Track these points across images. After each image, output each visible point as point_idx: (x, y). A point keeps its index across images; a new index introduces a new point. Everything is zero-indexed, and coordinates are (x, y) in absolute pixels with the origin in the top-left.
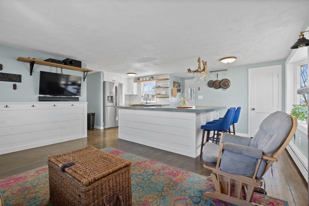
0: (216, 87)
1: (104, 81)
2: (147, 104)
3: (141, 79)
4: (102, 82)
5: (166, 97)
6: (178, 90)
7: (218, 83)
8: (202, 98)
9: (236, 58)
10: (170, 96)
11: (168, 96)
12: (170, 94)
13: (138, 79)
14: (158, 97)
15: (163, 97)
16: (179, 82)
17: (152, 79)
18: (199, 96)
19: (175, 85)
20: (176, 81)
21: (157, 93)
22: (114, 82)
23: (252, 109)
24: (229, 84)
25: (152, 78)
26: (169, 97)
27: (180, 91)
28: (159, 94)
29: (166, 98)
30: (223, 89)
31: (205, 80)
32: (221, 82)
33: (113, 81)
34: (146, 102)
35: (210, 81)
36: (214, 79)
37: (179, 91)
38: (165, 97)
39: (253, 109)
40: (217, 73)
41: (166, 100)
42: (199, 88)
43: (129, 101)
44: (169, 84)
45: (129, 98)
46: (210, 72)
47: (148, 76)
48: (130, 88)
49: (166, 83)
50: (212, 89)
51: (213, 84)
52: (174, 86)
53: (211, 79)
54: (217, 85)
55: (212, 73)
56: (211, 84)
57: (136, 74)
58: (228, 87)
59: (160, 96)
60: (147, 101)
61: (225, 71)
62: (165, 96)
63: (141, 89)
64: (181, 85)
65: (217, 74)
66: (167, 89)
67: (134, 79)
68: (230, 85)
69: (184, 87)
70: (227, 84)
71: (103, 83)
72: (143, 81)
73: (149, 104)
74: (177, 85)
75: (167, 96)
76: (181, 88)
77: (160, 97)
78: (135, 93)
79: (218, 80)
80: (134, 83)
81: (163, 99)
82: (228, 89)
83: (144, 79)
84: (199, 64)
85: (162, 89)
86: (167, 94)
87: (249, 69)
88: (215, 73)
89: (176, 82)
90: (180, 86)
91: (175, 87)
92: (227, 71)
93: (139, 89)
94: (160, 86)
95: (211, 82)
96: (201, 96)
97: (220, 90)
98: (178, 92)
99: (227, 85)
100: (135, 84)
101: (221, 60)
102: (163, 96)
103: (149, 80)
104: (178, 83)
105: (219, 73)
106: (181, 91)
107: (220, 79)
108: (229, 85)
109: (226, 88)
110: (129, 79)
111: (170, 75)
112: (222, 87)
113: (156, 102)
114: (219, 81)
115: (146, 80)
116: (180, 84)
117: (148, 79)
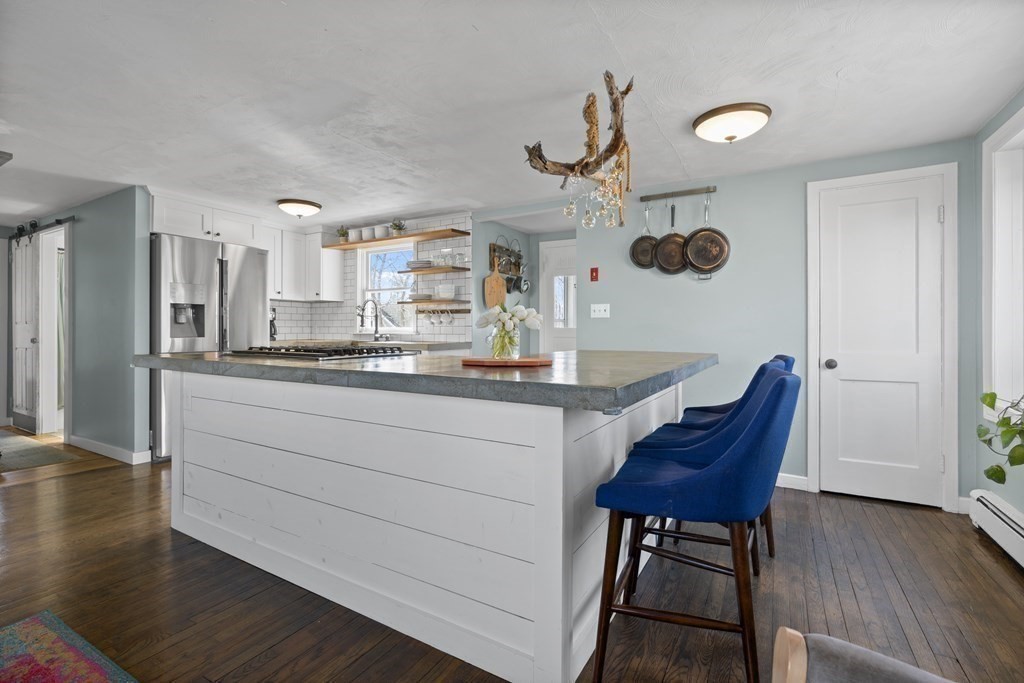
0: (669, 264)
1: (155, 231)
2: (376, 339)
3: (353, 235)
4: (141, 234)
5: (458, 311)
6: (509, 280)
7: (674, 246)
8: (607, 315)
9: (767, 111)
10: (474, 306)
11: (467, 307)
12: (472, 294)
13: (340, 235)
14: (423, 312)
15: (442, 312)
16: (517, 249)
17: (395, 232)
18: (593, 307)
19: (496, 260)
20: (500, 243)
21: (420, 292)
22: (217, 239)
23: (823, 361)
24: (722, 251)
25: (399, 227)
26: (469, 311)
27: (518, 288)
28: (429, 299)
29: (456, 315)
30: (696, 276)
31: (621, 224)
32: (687, 241)
33: (209, 238)
34: (376, 332)
35: (643, 239)
36: (659, 232)
37: (513, 285)
38: (453, 312)
39: (831, 365)
40: (670, 202)
41: (456, 323)
42: (594, 271)
43: (308, 330)
44: (471, 253)
45: (309, 317)
46: (643, 199)
47: (380, 222)
48: (306, 271)
49: (457, 251)
50: (651, 276)
51: (653, 254)
52: (492, 266)
53: (644, 232)
54: (673, 257)
55: (651, 203)
56: (644, 252)
57: (319, 207)
58: (718, 267)
59: (432, 306)
60: (379, 328)
61: (704, 196)
62: (455, 307)
63: (355, 279)
64: (524, 261)
65: (673, 209)
66: (462, 274)
67: (324, 234)
68: (728, 255)
69: (534, 271)
70: (715, 251)
71: (151, 241)
72: (361, 240)
73: (387, 339)
74: (504, 259)
75: (462, 307)
76: (524, 272)
77: (434, 312)
78: (328, 293)
79: (676, 235)
80: (325, 250)
81: (444, 318)
82: (717, 276)
83: (366, 233)
84: (589, 132)
85: (440, 276)
86: (463, 298)
87: (809, 184)
88: (661, 202)
89: (500, 247)
90: (517, 265)
91: (496, 268)
92: (712, 195)
93: (347, 277)
94: (429, 262)
95: (646, 245)
96: (602, 307)
97: (685, 279)
98: (509, 291)
99: (716, 258)
100: (330, 258)
101: (697, 122)
102: (443, 307)
103: (387, 237)
104: (509, 252)
105: (678, 202)
106: (525, 288)
107: (684, 228)
108: (724, 256)
109: (710, 271)
110: (301, 231)
111: (476, 213)
112: (693, 265)
113: (418, 333)
114: (682, 237)
115: (374, 239)
116: (519, 257)
117: (379, 231)
